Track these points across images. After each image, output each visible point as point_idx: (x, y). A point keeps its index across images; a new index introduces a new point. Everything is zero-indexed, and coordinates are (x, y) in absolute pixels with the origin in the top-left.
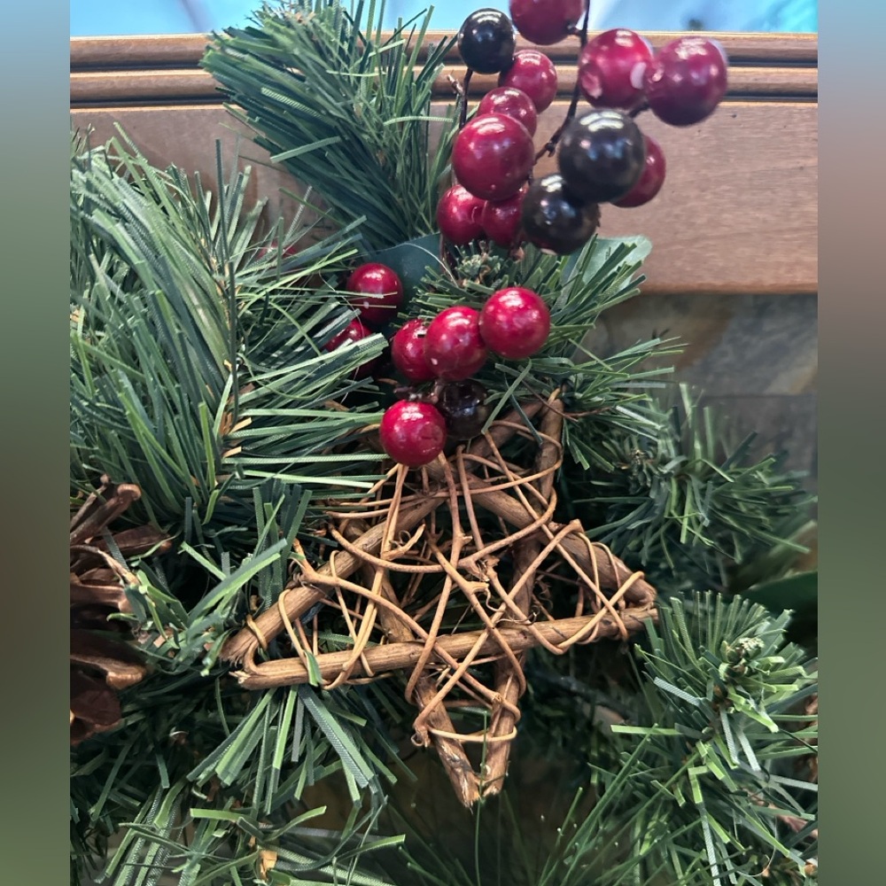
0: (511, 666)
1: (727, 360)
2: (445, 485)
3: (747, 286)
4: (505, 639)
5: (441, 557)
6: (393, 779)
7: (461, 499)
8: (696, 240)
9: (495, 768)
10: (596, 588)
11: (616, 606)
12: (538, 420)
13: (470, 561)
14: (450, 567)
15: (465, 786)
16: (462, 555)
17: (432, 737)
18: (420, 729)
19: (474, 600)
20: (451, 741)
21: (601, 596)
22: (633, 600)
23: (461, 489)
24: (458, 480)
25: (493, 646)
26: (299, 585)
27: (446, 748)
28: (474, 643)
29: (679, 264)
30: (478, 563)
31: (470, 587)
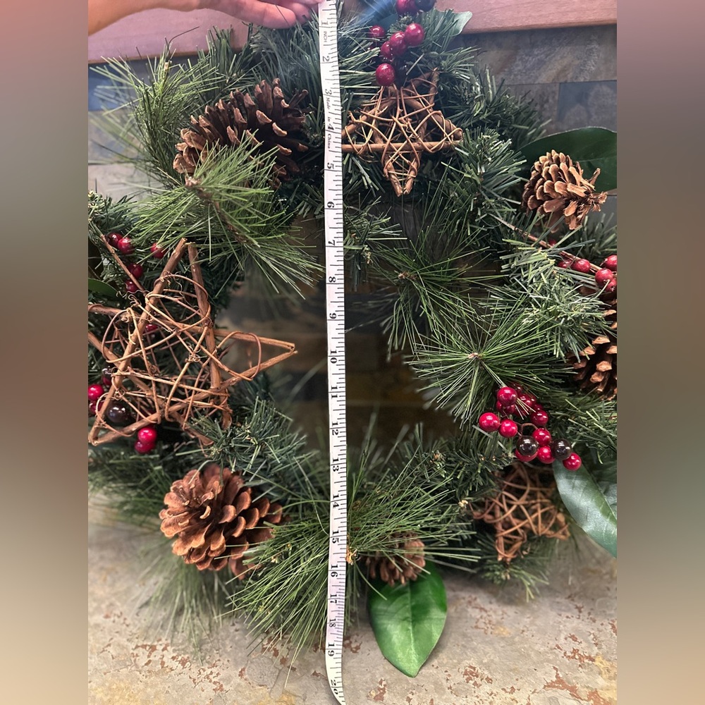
0: (415, 156)
1: (519, 68)
2: (396, 96)
3: (512, 27)
4: (413, 145)
5: (393, 117)
6: (378, 189)
7: (401, 101)
8: (491, 10)
9: (408, 185)
10: (444, 131)
11: (450, 137)
12: (430, 78)
13: (402, 118)
14: (396, 119)
15: (398, 188)
16: (400, 116)
17: (389, 174)
18: (385, 171)
19: (402, 129)
20: (393, 174)
21: (445, 133)
22: (456, 137)
23: (401, 97)
24: (400, 94)
25: (408, 147)
26: (351, 124)
27: (393, 176)
28: (402, 145)
29: (485, 19)
30: (405, 119)
31: (401, 125)
